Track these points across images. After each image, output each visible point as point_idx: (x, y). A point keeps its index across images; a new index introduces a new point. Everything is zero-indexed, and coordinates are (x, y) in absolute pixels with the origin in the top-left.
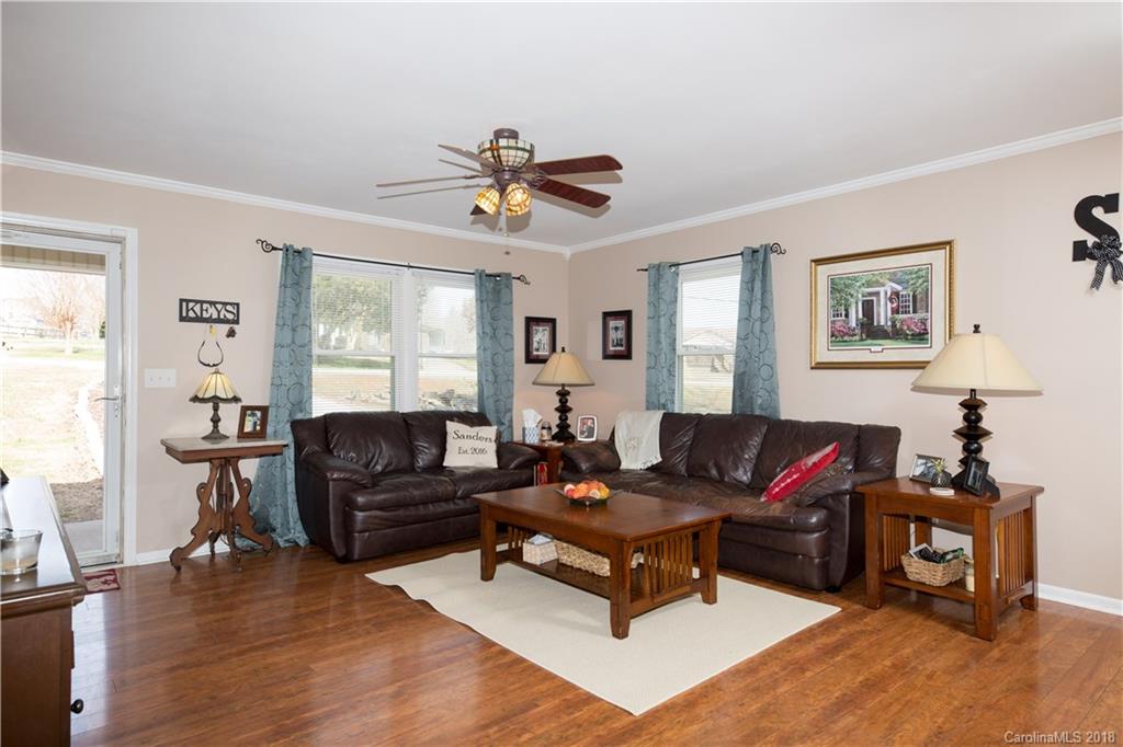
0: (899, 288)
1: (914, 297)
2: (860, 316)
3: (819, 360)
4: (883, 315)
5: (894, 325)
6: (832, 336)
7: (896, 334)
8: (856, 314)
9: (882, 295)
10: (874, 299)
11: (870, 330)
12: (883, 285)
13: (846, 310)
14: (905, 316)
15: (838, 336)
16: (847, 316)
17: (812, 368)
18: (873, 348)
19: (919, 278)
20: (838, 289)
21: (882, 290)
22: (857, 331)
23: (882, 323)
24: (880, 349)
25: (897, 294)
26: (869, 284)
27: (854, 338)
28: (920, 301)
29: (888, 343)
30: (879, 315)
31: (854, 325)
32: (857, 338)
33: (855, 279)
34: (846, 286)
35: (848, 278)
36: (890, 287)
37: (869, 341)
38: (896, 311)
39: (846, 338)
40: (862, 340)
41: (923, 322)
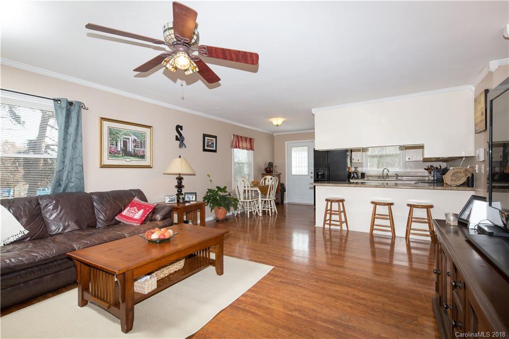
0: (136, 138)
1: (141, 143)
2: (122, 146)
3: (104, 164)
4: (131, 147)
5: (134, 152)
6: (110, 153)
7: (135, 155)
8: (120, 146)
9: (130, 140)
10: (128, 141)
11: (126, 153)
12: (131, 136)
13: (116, 143)
14: (138, 149)
15: (112, 153)
16: (116, 145)
17: (101, 167)
18: (127, 160)
19: (143, 136)
20: (113, 134)
21: (130, 137)
22: (121, 152)
23: (130, 150)
24: (130, 160)
25: (135, 140)
26: (125, 134)
27: (120, 155)
28: (142, 144)
29: (132, 158)
30: (129, 147)
31: (119, 150)
32: (121, 155)
33: (120, 131)
34: (116, 133)
35: (117, 130)
36: (133, 137)
37: (125, 157)
38: (135, 147)
39: (116, 155)
40: (123, 156)
41: (144, 152)
